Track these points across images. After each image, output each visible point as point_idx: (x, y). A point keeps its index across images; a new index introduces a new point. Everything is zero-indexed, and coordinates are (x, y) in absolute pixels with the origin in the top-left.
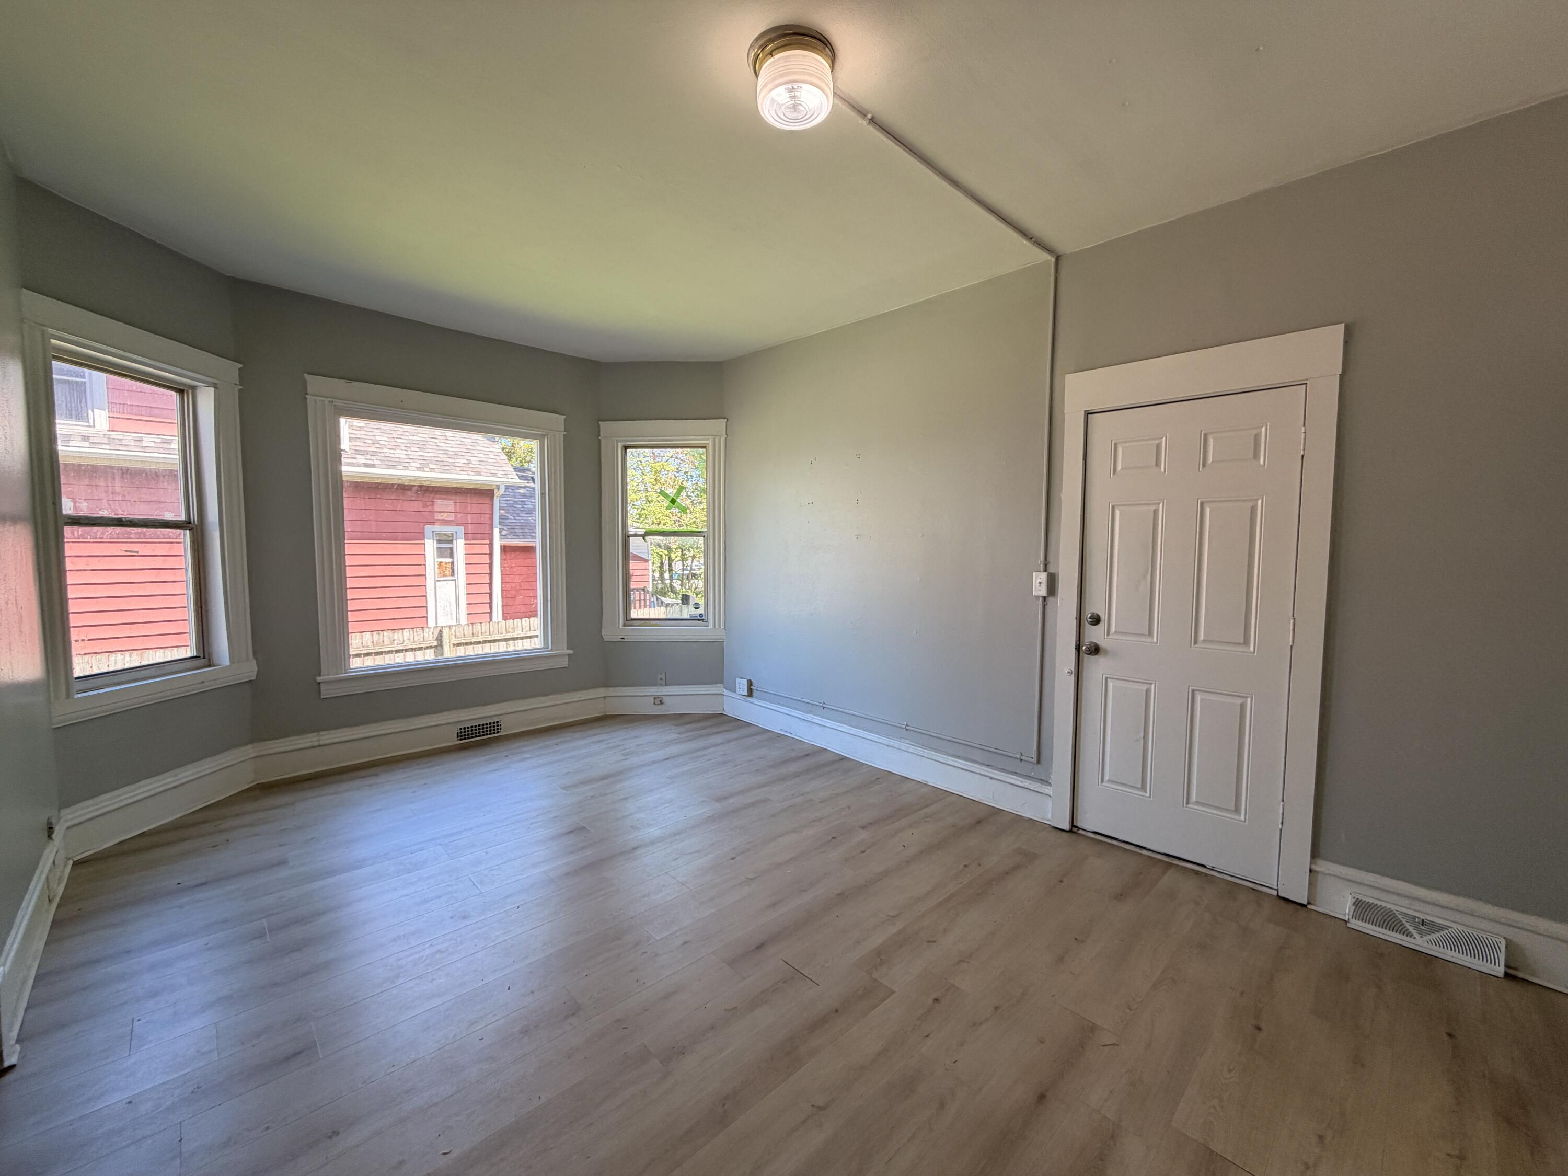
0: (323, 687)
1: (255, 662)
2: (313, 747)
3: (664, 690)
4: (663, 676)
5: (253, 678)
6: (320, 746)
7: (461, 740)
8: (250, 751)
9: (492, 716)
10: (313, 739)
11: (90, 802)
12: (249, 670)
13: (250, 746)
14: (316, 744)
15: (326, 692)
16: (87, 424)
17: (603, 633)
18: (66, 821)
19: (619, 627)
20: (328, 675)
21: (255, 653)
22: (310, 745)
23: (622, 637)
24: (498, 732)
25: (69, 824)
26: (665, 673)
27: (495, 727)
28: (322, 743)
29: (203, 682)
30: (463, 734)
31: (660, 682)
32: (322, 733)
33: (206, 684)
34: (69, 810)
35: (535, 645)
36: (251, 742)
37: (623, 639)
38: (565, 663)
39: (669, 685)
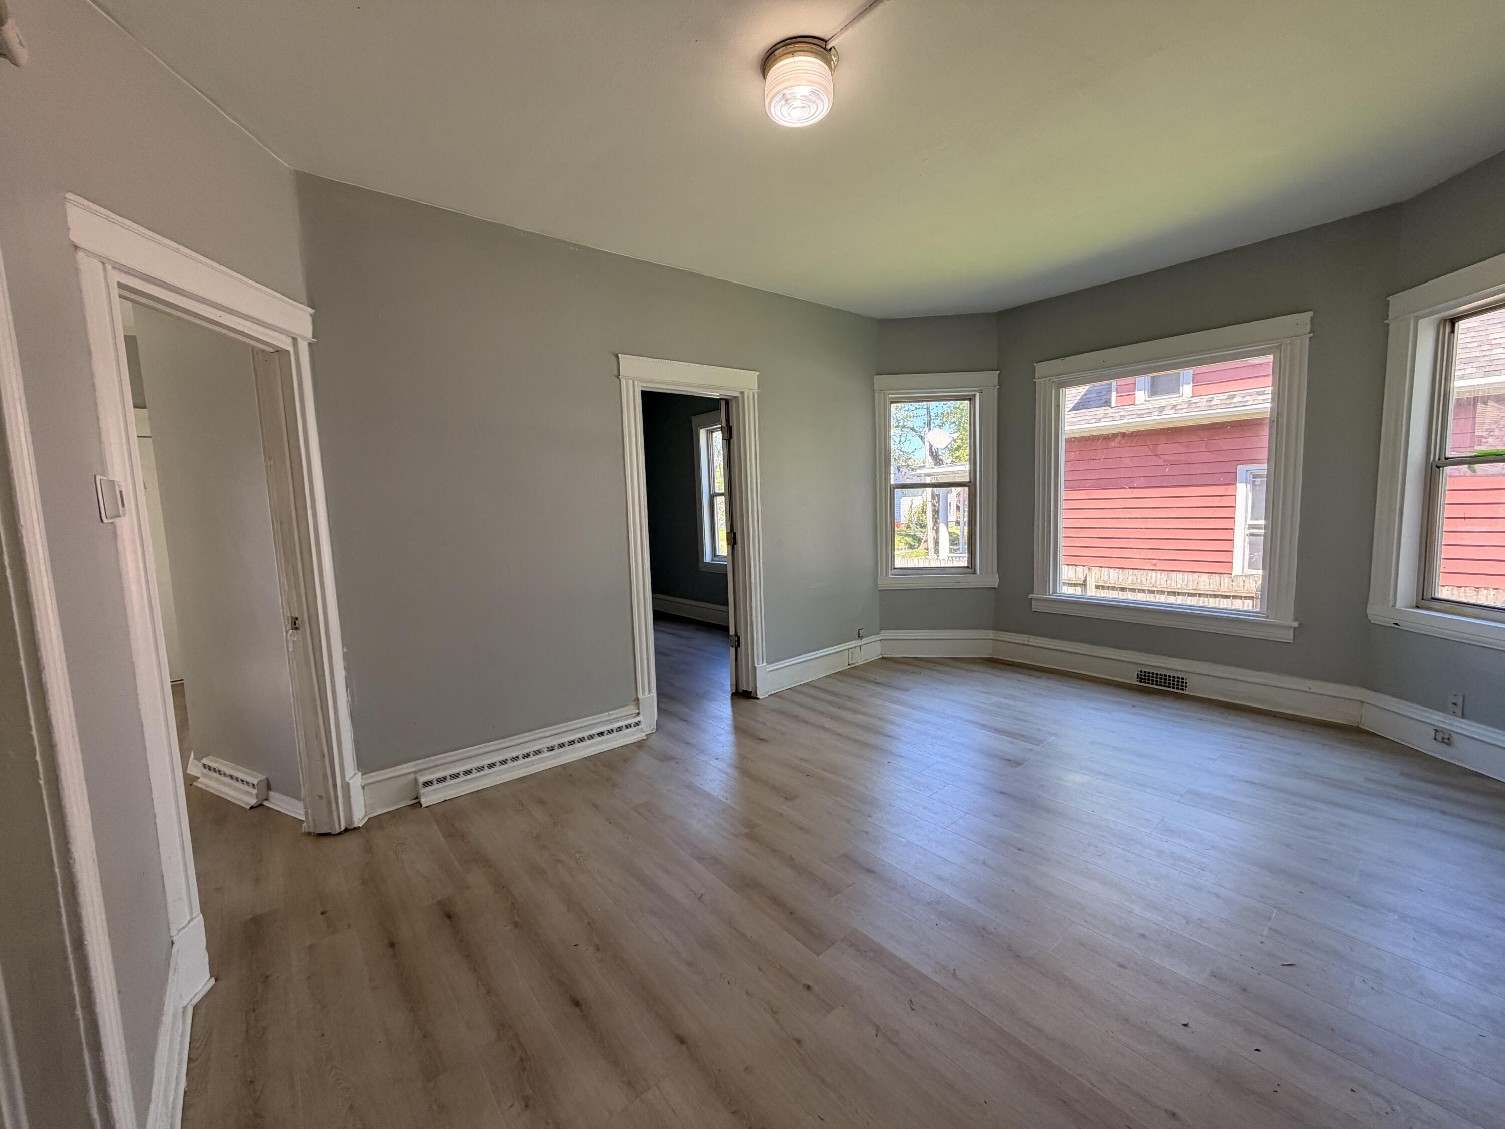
0: (1034, 603)
1: (998, 576)
2: (1024, 645)
3: (1456, 723)
4: (1459, 701)
5: (997, 586)
6: (1028, 645)
7: (1141, 682)
8: (990, 634)
9: (1177, 671)
10: (1025, 639)
11: (894, 631)
12: (993, 580)
13: (992, 631)
14: (1026, 643)
15: (1035, 606)
16: (1178, 395)
17: (1368, 611)
18: (883, 636)
19: (1394, 605)
20: (1038, 594)
21: (998, 571)
22: (1021, 642)
23: (1397, 622)
24: (1182, 690)
25: (883, 638)
26: (1464, 697)
27: (1180, 683)
28: (1030, 643)
29: (958, 582)
30: (1143, 677)
31: (1454, 708)
32: (1032, 637)
33: (960, 584)
34: (884, 631)
35: (1248, 607)
36: (994, 629)
37: (1397, 624)
38: (1289, 636)
39: (1468, 719)
